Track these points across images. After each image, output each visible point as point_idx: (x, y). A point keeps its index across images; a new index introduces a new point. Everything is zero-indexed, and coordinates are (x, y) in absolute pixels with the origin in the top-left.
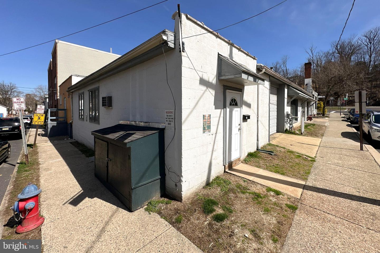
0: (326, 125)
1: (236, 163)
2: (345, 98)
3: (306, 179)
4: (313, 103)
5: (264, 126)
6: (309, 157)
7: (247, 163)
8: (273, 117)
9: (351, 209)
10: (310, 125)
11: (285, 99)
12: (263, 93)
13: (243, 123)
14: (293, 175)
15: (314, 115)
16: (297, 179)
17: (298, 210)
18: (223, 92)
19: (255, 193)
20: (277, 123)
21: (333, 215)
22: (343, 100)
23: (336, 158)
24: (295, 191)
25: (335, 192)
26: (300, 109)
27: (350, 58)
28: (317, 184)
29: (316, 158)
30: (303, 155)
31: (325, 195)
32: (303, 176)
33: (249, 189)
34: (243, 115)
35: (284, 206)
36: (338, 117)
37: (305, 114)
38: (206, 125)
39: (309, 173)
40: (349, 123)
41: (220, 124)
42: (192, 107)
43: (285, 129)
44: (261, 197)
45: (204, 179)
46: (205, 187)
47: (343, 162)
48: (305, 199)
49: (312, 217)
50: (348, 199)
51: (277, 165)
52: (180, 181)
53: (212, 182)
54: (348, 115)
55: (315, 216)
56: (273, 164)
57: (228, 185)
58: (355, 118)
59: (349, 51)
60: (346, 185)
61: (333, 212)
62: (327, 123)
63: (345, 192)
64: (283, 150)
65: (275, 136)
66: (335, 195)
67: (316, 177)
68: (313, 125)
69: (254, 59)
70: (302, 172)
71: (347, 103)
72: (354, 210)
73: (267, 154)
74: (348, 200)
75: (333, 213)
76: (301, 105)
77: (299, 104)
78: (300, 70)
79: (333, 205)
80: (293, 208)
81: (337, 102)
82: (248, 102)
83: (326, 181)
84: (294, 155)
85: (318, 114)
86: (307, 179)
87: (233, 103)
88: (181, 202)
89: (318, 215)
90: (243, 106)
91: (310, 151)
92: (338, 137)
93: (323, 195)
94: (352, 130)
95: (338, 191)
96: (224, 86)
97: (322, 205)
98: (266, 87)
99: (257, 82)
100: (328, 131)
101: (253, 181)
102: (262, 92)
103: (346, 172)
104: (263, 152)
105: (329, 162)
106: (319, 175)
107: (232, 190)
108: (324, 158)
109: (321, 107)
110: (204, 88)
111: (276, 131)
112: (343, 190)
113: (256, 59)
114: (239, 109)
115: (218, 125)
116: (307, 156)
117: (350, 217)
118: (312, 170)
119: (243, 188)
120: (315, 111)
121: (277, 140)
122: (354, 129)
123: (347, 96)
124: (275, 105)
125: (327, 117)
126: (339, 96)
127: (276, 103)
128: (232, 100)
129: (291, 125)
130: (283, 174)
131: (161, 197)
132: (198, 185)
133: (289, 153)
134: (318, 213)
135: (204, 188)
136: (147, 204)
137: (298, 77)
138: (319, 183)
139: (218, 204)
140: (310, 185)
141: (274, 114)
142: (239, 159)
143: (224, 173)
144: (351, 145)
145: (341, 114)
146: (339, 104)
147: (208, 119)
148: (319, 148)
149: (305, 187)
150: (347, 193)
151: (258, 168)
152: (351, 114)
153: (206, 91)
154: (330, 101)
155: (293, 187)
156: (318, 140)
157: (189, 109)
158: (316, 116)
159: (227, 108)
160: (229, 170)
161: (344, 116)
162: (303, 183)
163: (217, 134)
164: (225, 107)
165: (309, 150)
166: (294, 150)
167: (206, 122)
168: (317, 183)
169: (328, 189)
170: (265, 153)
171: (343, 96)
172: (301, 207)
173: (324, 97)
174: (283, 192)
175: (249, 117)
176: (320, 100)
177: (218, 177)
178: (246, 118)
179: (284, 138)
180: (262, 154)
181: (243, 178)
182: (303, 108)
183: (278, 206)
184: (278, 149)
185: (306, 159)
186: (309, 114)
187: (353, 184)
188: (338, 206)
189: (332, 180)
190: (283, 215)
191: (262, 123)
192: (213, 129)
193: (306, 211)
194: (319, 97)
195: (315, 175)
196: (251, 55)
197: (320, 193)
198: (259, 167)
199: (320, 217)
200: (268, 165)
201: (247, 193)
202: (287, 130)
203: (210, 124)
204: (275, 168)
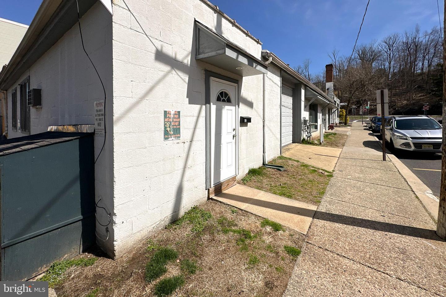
0: (348, 134)
1: (228, 185)
2: (367, 107)
3: (317, 203)
4: (334, 110)
5: (273, 134)
6: (326, 171)
7: (245, 184)
8: (288, 123)
9: (374, 246)
10: (331, 134)
11: (302, 102)
12: (272, 90)
13: (240, 128)
14: (302, 198)
15: (336, 124)
16: (307, 203)
17: (301, 255)
18: (204, 80)
19: (244, 231)
20: (293, 132)
21: (350, 258)
22: (365, 109)
23: (357, 171)
24: (302, 222)
25: (354, 218)
26: (320, 116)
27: (371, 65)
28: (332, 209)
29: (334, 172)
30: (319, 169)
31: (341, 224)
32: (316, 197)
33: (236, 225)
34: (241, 117)
35: (281, 250)
36: (359, 126)
37: (326, 122)
38: (169, 127)
39: (323, 193)
40: (371, 132)
41: (198, 126)
42: (139, 96)
43: (302, 138)
44: (250, 237)
45: (167, 213)
46: (169, 226)
47: (365, 176)
48: (313, 235)
49: (319, 268)
50: (370, 229)
51: (285, 184)
52: (112, 222)
53: (183, 217)
54: (370, 124)
55: (325, 265)
56: (279, 184)
57: (207, 220)
58: (377, 126)
59: (371, 57)
60: (368, 207)
61: (351, 253)
62: (349, 132)
63: (367, 218)
64: (296, 164)
65: (289, 147)
66: (354, 224)
67: (332, 197)
68: (334, 135)
69: (258, 43)
70: (314, 193)
71: (369, 112)
72: (379, 247)
73: (275, 170)
74: (371, 231)
75: (350, 255)
76: (322, 111)
77: (319, 109)
78: (322, 75)
79: (350, 241)
80: (294, 253)
81: (359, 111)
82: (249, 99)
83: (343, 202)
84: (308, 169)
85: (340, 123)
86: (320, 202)
87: (224, 98)
88: (113, 259)
89: (329, 262)
90: (241, 104)
91: (328, 164)
92: (360, 147)
93: (339, 226)
94: (374, 139)
95: (358, 217)
96: (206, 71)
97: (336, 242)
98: (276, 84)
99: (255, 68)
100: (350, 140)
101: (246, 211)
102: (270, 89)
103: (368, 189)
104: (271, 168)
105: (349, 177)
106: (335, 195)
107: (209, 229)
108: (344, 172)
109: (343, 115)
110: (166, 68)
111: (292, 142)
112: (365, 215)
113: (260, 44)
114: (233, 108)
115: (195, 129)
116: (323, 170)
117: (373, 259)
118: (328, 189)
119: (229, 223)
120: (337, 120)
121: (292, 151)
122: (376, 138)
123: (369, 105)
124: (290, 108)
125: (349, 126)
126: (361, 105)
127: (292, 107)
128: (221, 93)
129: (309, 134)
130: (290, 197)
131: (84, 251)
132: (154, 225)
133: (302, 168)
134: (330, 258)
135: (166, 228)
136: (45, 270)
137: (320, 84)
138: (334, 207)
139: (176, 257)
140: (322, 211)
141: (288, 120)
142: (234, 179)
143: (208, 200)
144: (374, 155)
145: (363, 123)
146: (361, 113)
147: (174, 118)
148: (339, 160)
149: (316, 215)
150: (369, 219)
151: (258, 190)
152: (373, 122)
153: (168, 73)
154: (353, 109)
155: (299, 216)
156: (338, 150)
157: (131, 99)
158: (338, 125)
159: (212, 104)
160: (215, 196)
161: (366, 125)
162: (313, 208)
163: (194, 143)
164: (208, 101)
165: (327, 162)
166: (309, 164)
167: (170, 122)
168: (332, 207)
169: (345, 215)
170: (272, 168)
171: (365, 104)
172: (307, 249)
173: (346, 104)
174: (284, 225)
175: (249, 120)
176: (342, 107)
177: (195, 209)
178: (245, 121)
179: (300, 149)
180: (269, 169)
181: (233, 206)
182: (324, 114)
183: (271, 251)
184: (290, 162)
185: (321, 175)
186: (331, 123)
187: (377, 205)
188: (357, 242)
189: (352, 202)
190: (276, 268)
191: (270, 130)
192: (185, 134)
193: (312, 256)
194: (341, 104)
195: (331, 195)
196: (253, 36)
197: (334, 222)
198: (260, 188)
199: (332, 266)
200: (273, 185)
201: (232, 231)
202: (304, 139)
203: (178, 127)
204: (280, 189)
